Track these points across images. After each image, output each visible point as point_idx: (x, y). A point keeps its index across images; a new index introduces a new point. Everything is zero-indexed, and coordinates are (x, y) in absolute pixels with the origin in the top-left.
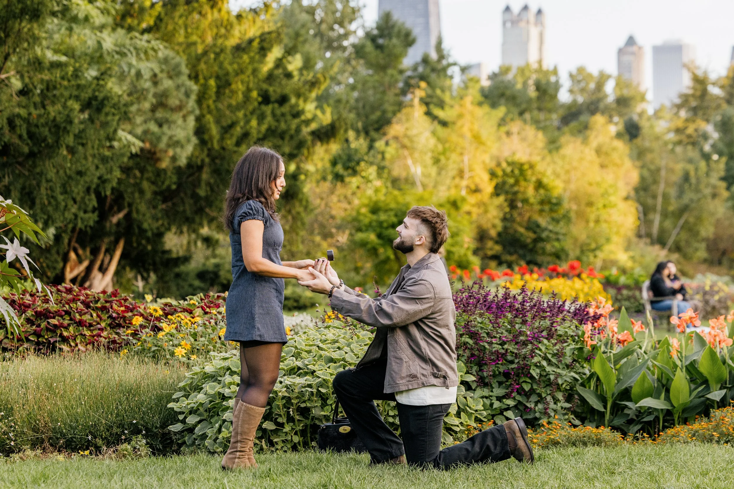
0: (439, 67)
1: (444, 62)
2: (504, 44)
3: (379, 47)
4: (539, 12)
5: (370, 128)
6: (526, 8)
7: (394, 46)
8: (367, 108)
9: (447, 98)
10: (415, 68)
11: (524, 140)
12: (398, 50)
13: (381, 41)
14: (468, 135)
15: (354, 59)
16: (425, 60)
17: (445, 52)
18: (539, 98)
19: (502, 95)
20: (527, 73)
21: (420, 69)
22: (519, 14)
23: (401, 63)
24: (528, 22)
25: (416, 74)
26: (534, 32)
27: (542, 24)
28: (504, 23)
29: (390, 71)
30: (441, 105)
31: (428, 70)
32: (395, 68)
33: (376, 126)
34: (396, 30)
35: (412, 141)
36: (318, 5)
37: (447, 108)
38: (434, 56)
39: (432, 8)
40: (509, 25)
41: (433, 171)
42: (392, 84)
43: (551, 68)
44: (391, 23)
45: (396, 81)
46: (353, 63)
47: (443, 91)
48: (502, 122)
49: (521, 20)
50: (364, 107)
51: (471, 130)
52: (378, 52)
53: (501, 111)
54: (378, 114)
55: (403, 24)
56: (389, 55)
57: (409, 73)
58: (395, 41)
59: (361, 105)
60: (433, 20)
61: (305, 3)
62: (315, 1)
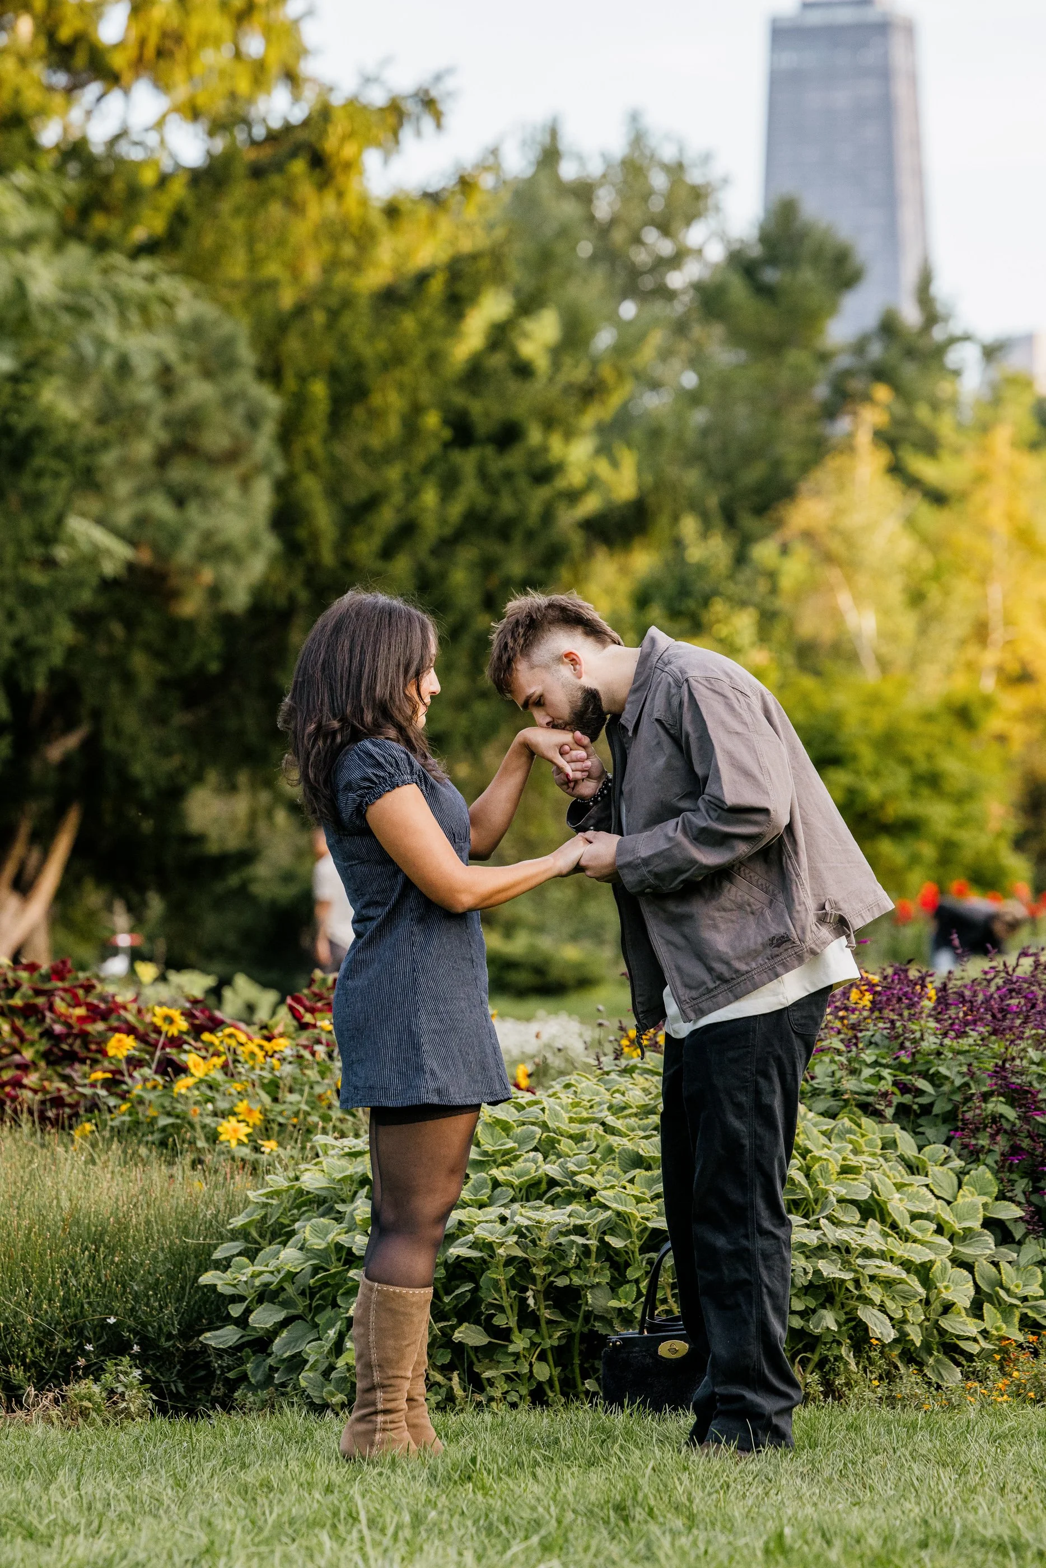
0: (924, 345)
1: (938, 334)
3: (764, 292)
5: (739, 508)
7: (806, 288)
8: (733, 452)
9: (945, 427)
10: (860, 347)
12: (814, 299)
13: (770, 275)
14: (1002, 529)
15: (698, 321)
16: (889, 328)
17: (940, 308)
21: (876, 351)
23: (821, 333)
25: (862, 363)
29: (793, 356)
30: (930, 446)
31: (896, 352)
32: (806, 346)
33: (756, 500)
34: (810, 244)
35: (849, 543)
36: (604, 177)
37: (945, 455)
38: (911, 315)
39: (906, 183)
41: (907, 623)
42: (798, 392)
44: (796, 227)
45: (811, 383)
46: (697, 331)
47: (935, 408)
50: (723, 450)
51: (1010, 517)
52: (762, 304)
54: (761, 468)
55: (830, 229)
56: (792, 313)
57: (844, 361)
58: (807, 275)
59: (713, 444)
60: (907, 217)
61: (568, 171)
62: (595, 168)
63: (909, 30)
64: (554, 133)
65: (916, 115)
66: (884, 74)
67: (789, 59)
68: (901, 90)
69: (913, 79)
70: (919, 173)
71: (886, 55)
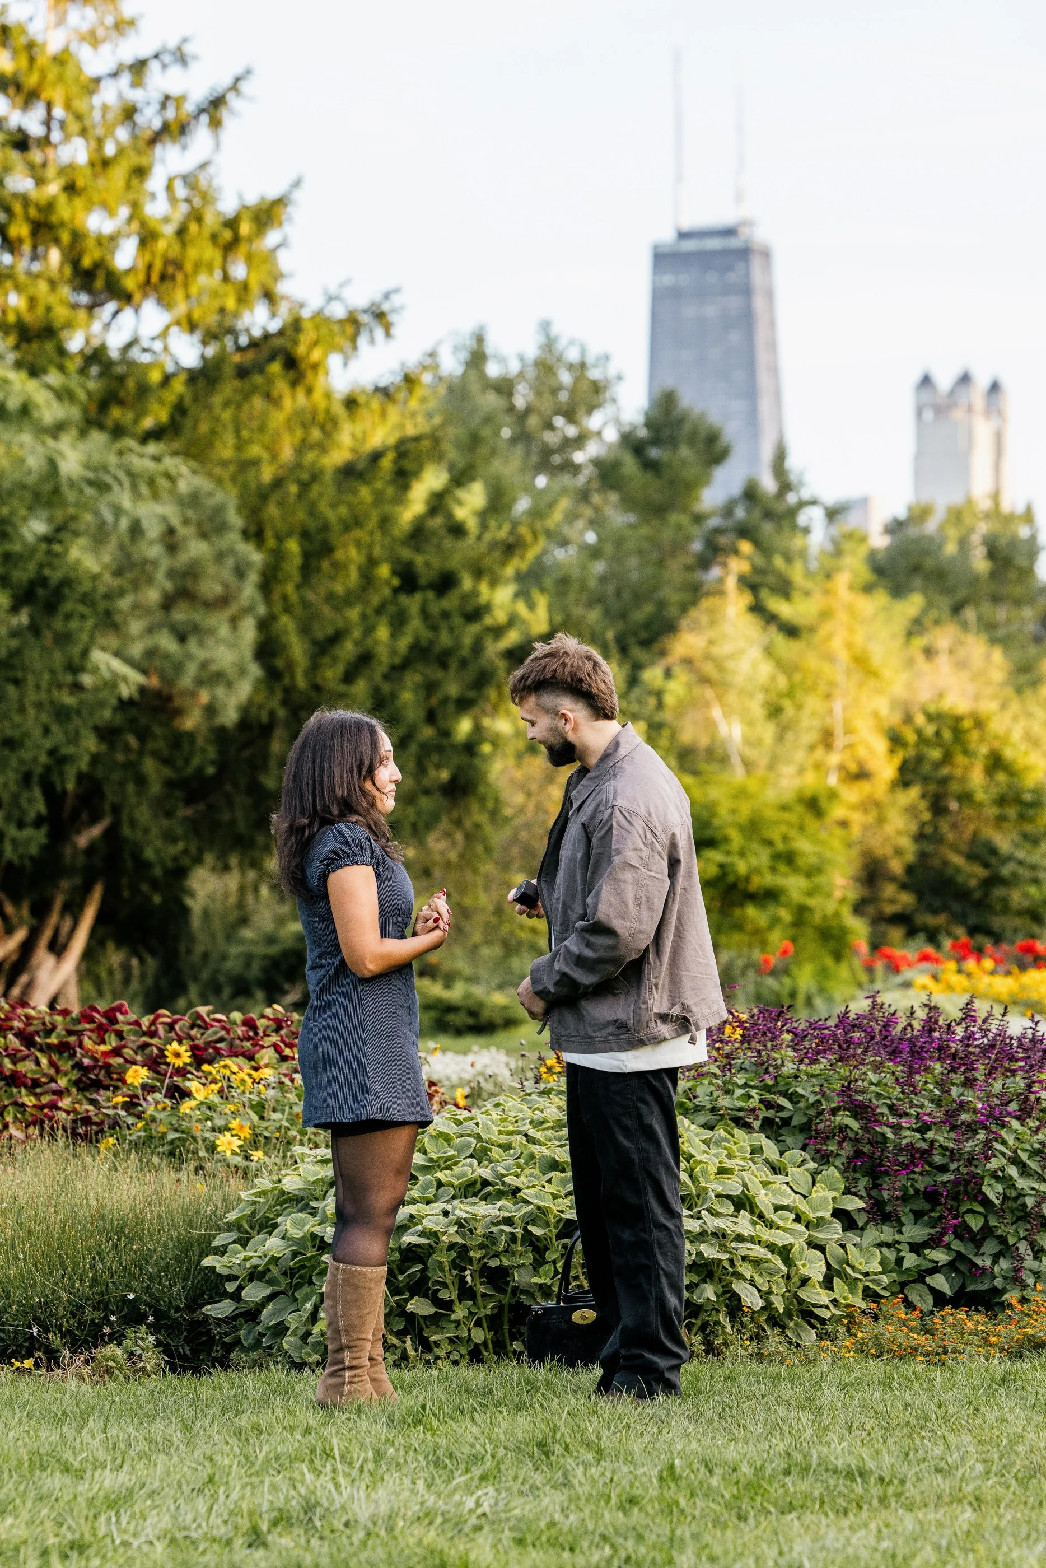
0: (780, 508)
1: (792, 498)
2: (919, 456)
3: (650, 466)
4: (995, 388)
5: (631, 641)
6: (965, 379)
7: (684, 463)
8: (626, 595)
9: (797, 574)
10: (728, 511)
11: (961, 665)
12: (691, 473)
13: (654, 453)
14: (843, 656)
15: (597, 490)
16: (751, 494)
17: (793, 478)
18: (994, 575)
19: (916, 569)
20: (968, 520)
21: (740, 513)
22: (952, 393)
23: (697, 499)
24: (970, 409)
25: (729, 523)
26: (983, 430)
27: (1000, 413)
28: (919, 412)
29: (675, 518)
30: (785, 589)
31: (757, 514)
32: (684, 509)
33: (644, 635)
34: (687, 428)
35: (721, 668)
36: (521, 374)
37: (796, 596)
38: (768, 484)
39: (763, 378)
40: (929, 415)
41: (768, 732)
42: (679, 545)
43: (1020, 509)
44: (675, 414)
45: (689, 539)
46: (596, 498)
47: (788, 559)
48: (916, 627)
49: (956, 404)
50: (618, 593)
51: (849, 646)
52: (649, 476)
53: (914, 604)
54: (649, 608)
55: (703, 415)
56: (672, 483)
57: (714, 522)
58: (684, 452)
59: (610, 588)
60: (765, 406)
61: (493, 370)
62: (514, 367)
63: (766, 255)
64: (480, 339)
65: (772, 324)
66: (746, 291)
67: (668, 279)
68: (759, 303)
69: (770, 295)
70: (774, 370)
71: (747, 275)
